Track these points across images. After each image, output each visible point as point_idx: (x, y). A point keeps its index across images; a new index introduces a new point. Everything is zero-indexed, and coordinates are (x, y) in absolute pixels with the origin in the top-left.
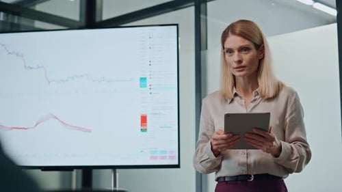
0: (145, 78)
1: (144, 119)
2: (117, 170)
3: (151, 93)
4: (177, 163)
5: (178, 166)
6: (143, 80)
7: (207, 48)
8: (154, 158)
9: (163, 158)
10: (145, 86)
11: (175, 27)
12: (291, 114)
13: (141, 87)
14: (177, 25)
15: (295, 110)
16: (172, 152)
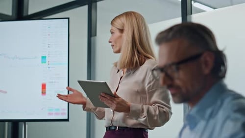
0: (45, 57)
1: (44, 86)
2: (27, 123)
3: (49, 68)
4: (66, 118)
5: (67, 120)
6: (44, 58)
7: (96, 35)
8: (50, 114)
9: (57, 114)
10: (45, 63)
11: (67, 20)
12: (149, 83)
13: (42, 63)
14: (68, 18)
15: (153, 80)
16: (63, 110)
